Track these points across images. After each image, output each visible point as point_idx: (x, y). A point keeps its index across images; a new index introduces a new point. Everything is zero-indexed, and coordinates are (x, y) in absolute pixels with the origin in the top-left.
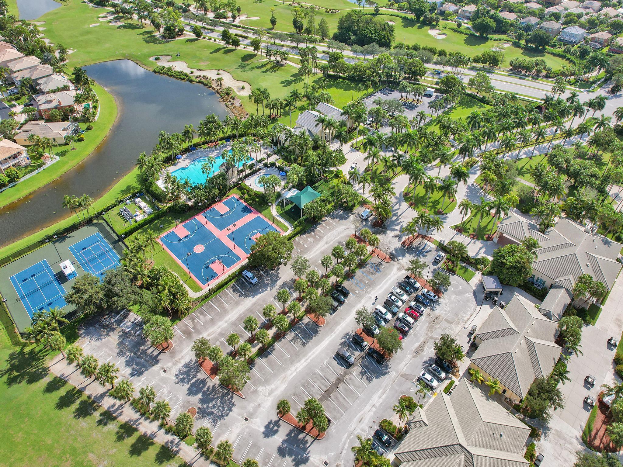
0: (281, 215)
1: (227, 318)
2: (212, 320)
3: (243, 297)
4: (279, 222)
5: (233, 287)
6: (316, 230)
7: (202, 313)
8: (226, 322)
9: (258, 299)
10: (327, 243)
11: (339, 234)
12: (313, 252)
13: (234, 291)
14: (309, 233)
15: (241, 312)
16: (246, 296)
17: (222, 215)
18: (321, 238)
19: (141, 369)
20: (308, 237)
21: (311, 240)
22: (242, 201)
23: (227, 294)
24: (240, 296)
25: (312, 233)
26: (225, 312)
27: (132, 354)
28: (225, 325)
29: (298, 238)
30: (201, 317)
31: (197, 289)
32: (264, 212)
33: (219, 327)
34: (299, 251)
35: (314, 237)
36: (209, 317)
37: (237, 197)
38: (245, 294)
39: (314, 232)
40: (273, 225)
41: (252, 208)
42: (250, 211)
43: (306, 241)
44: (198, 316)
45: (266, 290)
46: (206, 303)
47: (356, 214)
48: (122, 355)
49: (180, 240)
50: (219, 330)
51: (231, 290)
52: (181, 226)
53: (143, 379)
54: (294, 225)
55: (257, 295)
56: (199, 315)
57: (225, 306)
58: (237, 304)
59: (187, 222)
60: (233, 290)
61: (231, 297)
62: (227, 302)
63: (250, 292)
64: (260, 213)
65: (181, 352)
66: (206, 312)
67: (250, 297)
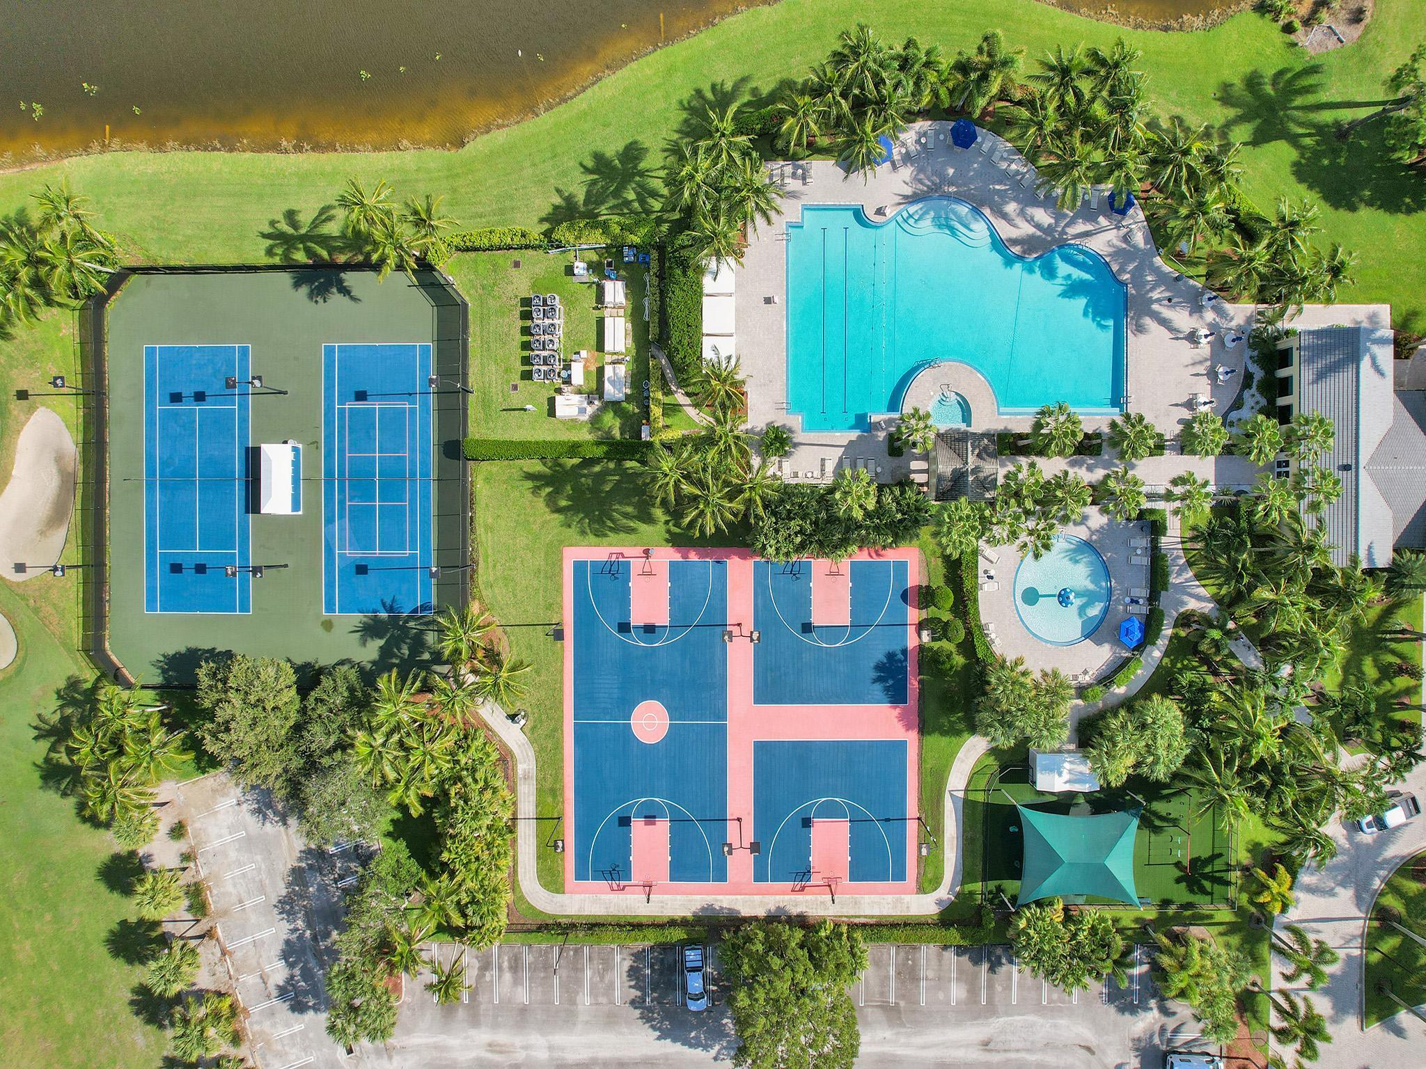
0: (968, 807)
1: (560, 1039)
2: (523, 1011)
3: (638, 1012)
4: (938, 830)
5: (638, 956)
6: (1004, 969)
7: (515, 967)
8: (551, 1048)
9: (666, 1058)
10: (986, 1045)
11: (1048, 1046)
12: (919, 1040)
13: (633, 972)
14: (976, 961)
15: (604, 1054)
16: (646, 1018)
17: (807, 628)
18: (991, 1010)
19: (306, 993)
20: (960, 971)
21: (957, 992)
22: (914, 615)
23: (607, 965)
24: (633, 1002)
25: (985, 966)
26: (565, 1017)
27: (308, 932)
28: (542, 1055)
29: (927, 953)
30: (507, 976)
31: (551, 880)
32: (936, 741)
33: (525, 1048)
34: (892, 1000)
35: (973, 991)
36: (522, 996)
37: (914, 578)
38: (650, 1010)
39: (992, 969)
40: (912, 827)
41: (913, 684)
42: (897, 695)
43: (941, 981)
44: (500, 968)
45: (706, 1047)
46: (542, 943)
47: (1171, 1023)
48: (289, 913)
49: (624, 627)
50: (520, 1056)
51: (627, 964)
52: (666, 555)
53: (297, 1028)
54: (970, 887)
55: (674, 1040)
56: (506, 964)
57: (579, 999)
58: (610, 1020)
59: (693, 557)
60: (631, 969)
61: (611, 986)
62: (594, 993)
63: (668, 1015)
64: (923, 731)
65: (408, 1032)
66: (526, 975)
67: (653, 1027)
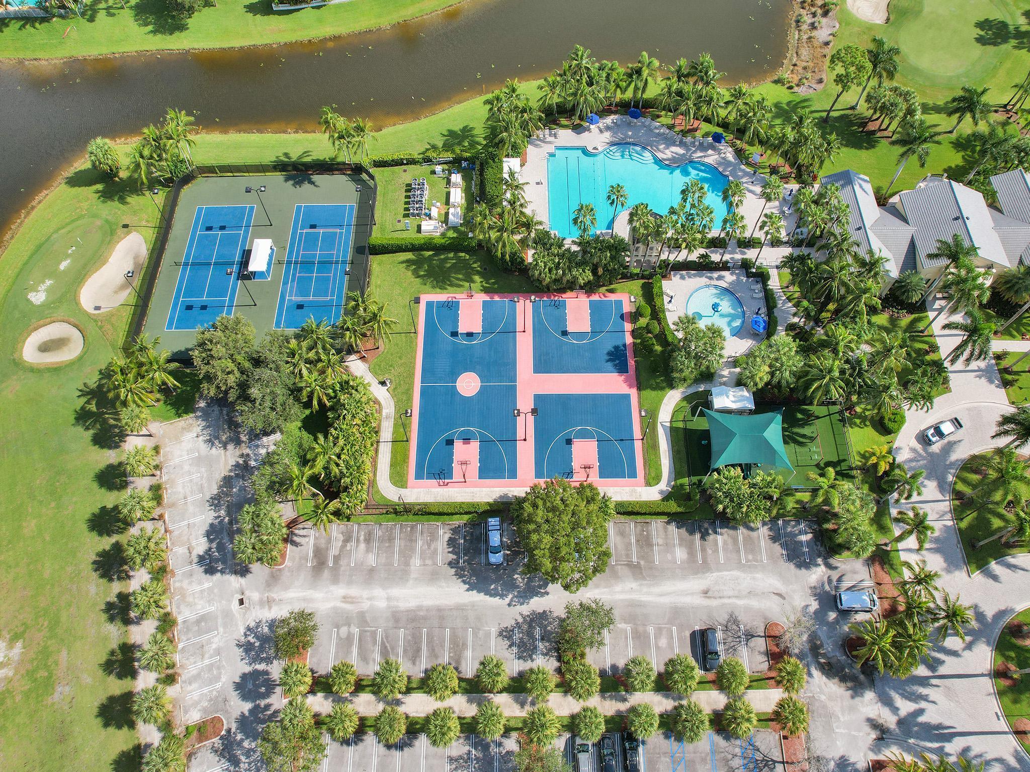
0: (673, 432)
1: (396, 591)
2: (372, 571)
3: (453, 570)
4: (655, 446)
5: (455, 531)
6: (712, 537)
7: (368, 540)
8: (389, 599)
9: (473, 605)
10: (706, 592)
11: (751, 593)
12: (657, 590)
13: (451, 542)
14: (691, 532)
15: (428, 602)
16: (459, 575)
17: (565, 333)
18: (705, 567)
19: (217, 560)
20: (681, 539)
21: (680, 554)
22: (628, 327)
23: (433, 537)
24: (450, 564)
25: (698, 536)
26: (400, 575)
27: (227, 519)
28: (382, 604)
29: (657, 525)
30: (362, 546)
31: (399, 479)
32: (648, 394)
33: (370, 599)
34: (635, 559)
35: (692, 554)
36: (372, 560)
37: (627, 308)
38: (463, 569)
39: (703, 538)
40: (638, 445)
41: (631, 363)
42: (622, 368)
43: (668, 546)
44: (358, 541)
45: (502, 596)
46: (389, 522)
47: (835, 575)
48: (216, 506)
49: (455, 334)
50: (365, 606)
51: (447, 536)
52: (481, 298)
53: (206, 585)
54: (680, 481)
55: (479, 591)
56: (362, 538)
57: (412, 561)
58: (433, 577)
59: (497, 298)
60: (450, 539)
61: (435, 552)
62: (423, 558)
63: (474, 572)
64: (640, 388)
65: (286, 588)
66: (376, 544)
67: (464, 582)
